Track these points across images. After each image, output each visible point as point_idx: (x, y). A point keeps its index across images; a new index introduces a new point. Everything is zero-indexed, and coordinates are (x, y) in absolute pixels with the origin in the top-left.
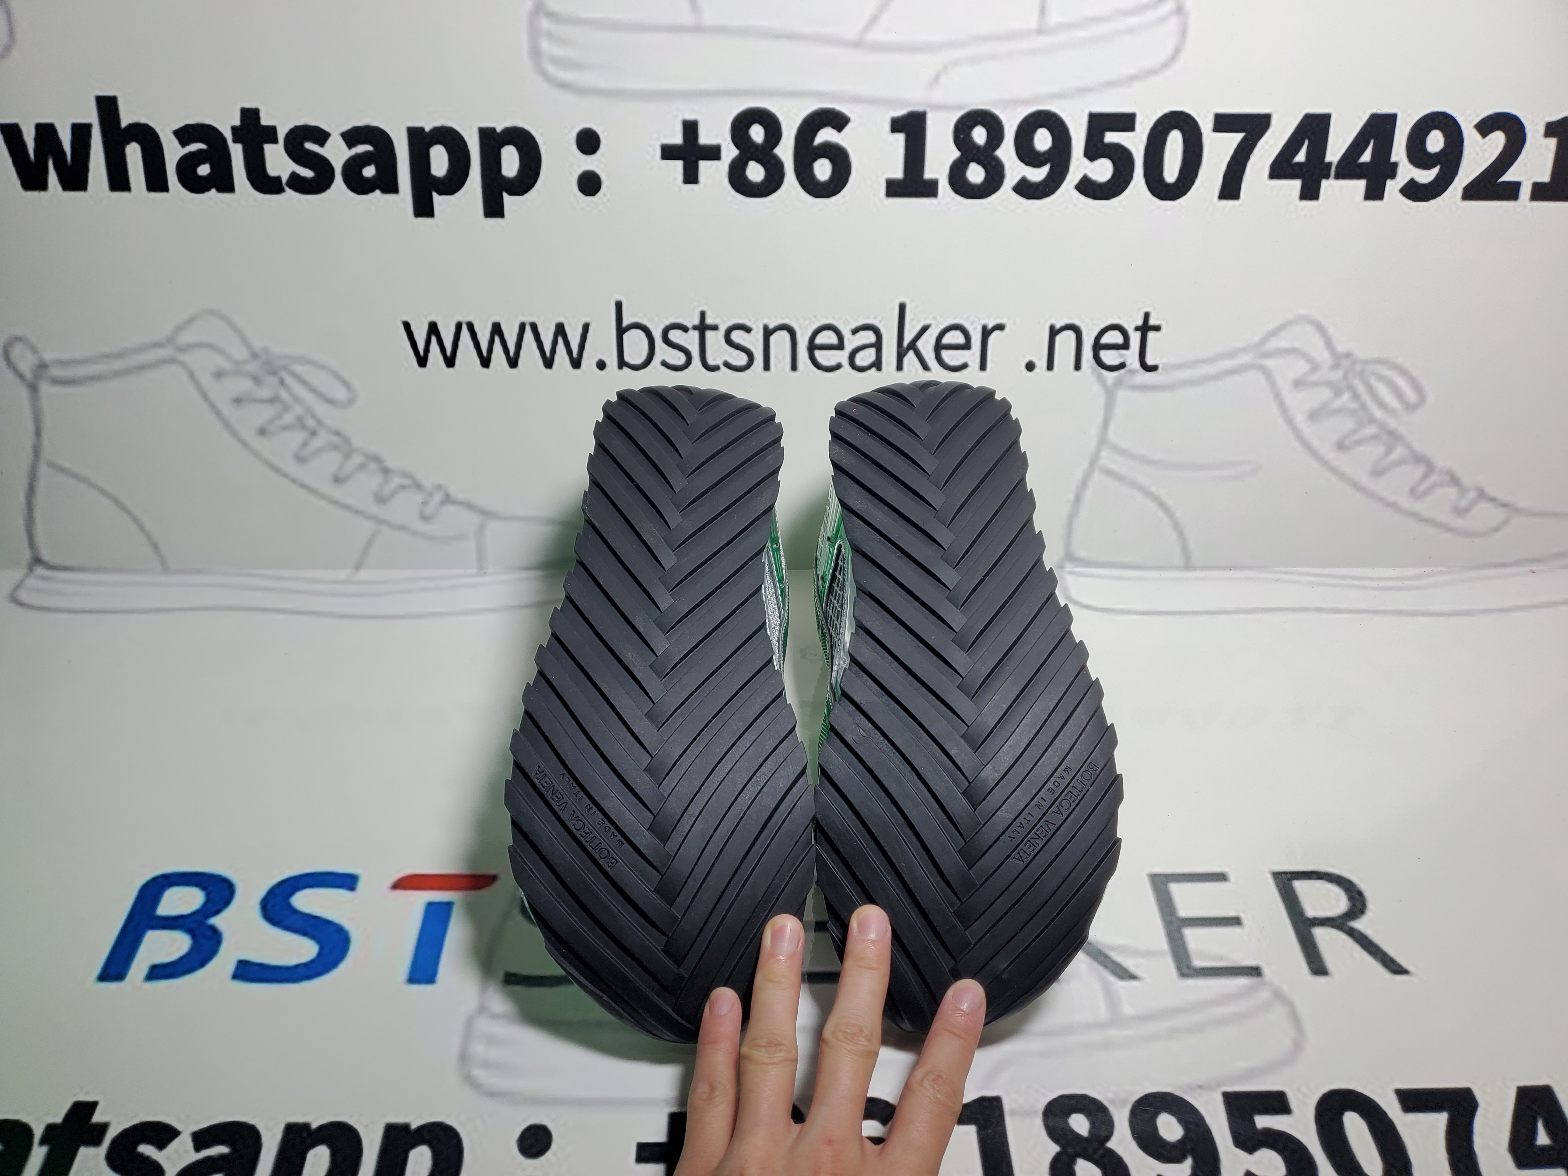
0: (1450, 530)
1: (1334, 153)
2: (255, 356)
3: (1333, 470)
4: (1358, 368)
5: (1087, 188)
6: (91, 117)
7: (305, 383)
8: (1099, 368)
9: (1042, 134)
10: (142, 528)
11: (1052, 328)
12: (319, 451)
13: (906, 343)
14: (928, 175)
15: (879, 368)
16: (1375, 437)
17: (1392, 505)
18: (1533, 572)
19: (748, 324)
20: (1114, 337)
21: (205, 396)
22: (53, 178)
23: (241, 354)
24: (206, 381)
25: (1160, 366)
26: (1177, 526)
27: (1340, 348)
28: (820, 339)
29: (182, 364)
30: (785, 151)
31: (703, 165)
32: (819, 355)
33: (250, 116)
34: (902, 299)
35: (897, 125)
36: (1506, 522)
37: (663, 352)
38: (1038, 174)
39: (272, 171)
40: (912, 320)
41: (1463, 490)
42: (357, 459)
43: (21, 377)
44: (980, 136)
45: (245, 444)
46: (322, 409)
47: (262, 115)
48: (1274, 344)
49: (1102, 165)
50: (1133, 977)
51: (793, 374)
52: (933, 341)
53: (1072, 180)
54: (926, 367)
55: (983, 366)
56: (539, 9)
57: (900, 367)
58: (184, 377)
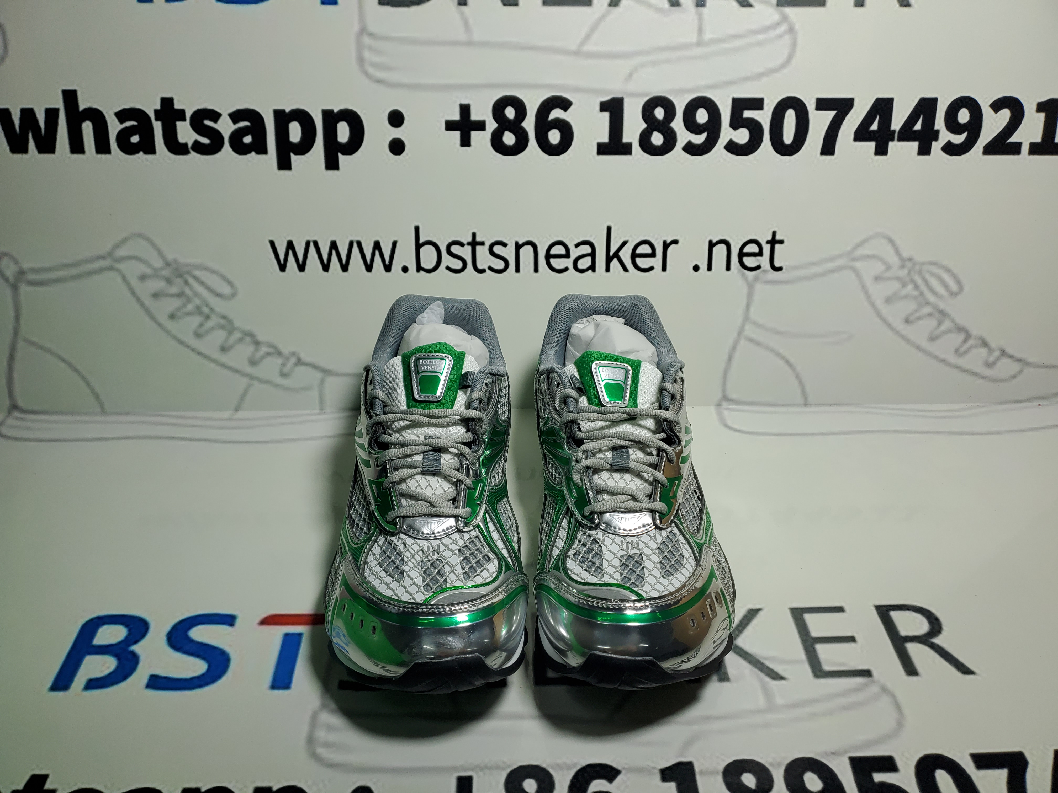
0: (983, 377)
1: (897, 124)
2: (168, 264)
3: (903, 337)
4: (917, 268)
5: (732, 148)
6: (59, 104)
7: (202, 283)
8: (743, 270)
9: (701, 112)
10: (88, 383)
11: (710, 242)
12: (212, 329)
13: (612, 253)
14: (625, 140)
15: (594, 270)
16: (930, 315)
17: (943, 361)
18: (1040, 405)
19: (505, 241)
20: (752, 248)
21: (133, 293)
22: (32, 145)
23: (158, 263)
24: (134, 282)
25: (784, 268)
26: (798, 376)
27: (905, 255)
28: (554, 251)
29: (118, 270)
30: (529, 124)
31: (474, 134)
32: (552, 261)
33: (167, 102)
34: (609, 224)
35: (604, 107)
36: (1020, 372)
37: (447, 260)
38: (699, 139)
39: (181, 139)
40: (616, 237)
41: (991, 351)
42: (237, 335)
43: (6, 280)
44: (660, 114)
45: (159, 325)
46: (213, 301)
47: (175, 102)
48: (860, 252)
49: (742, 132)
50: (782, 678)
51: (536, 274)
52: (630, 252)
53: (722, 143)
54: (625, 270)
55: (664, 269)
56: (363, 31)
57: (608, 270)
58: (119, 279)
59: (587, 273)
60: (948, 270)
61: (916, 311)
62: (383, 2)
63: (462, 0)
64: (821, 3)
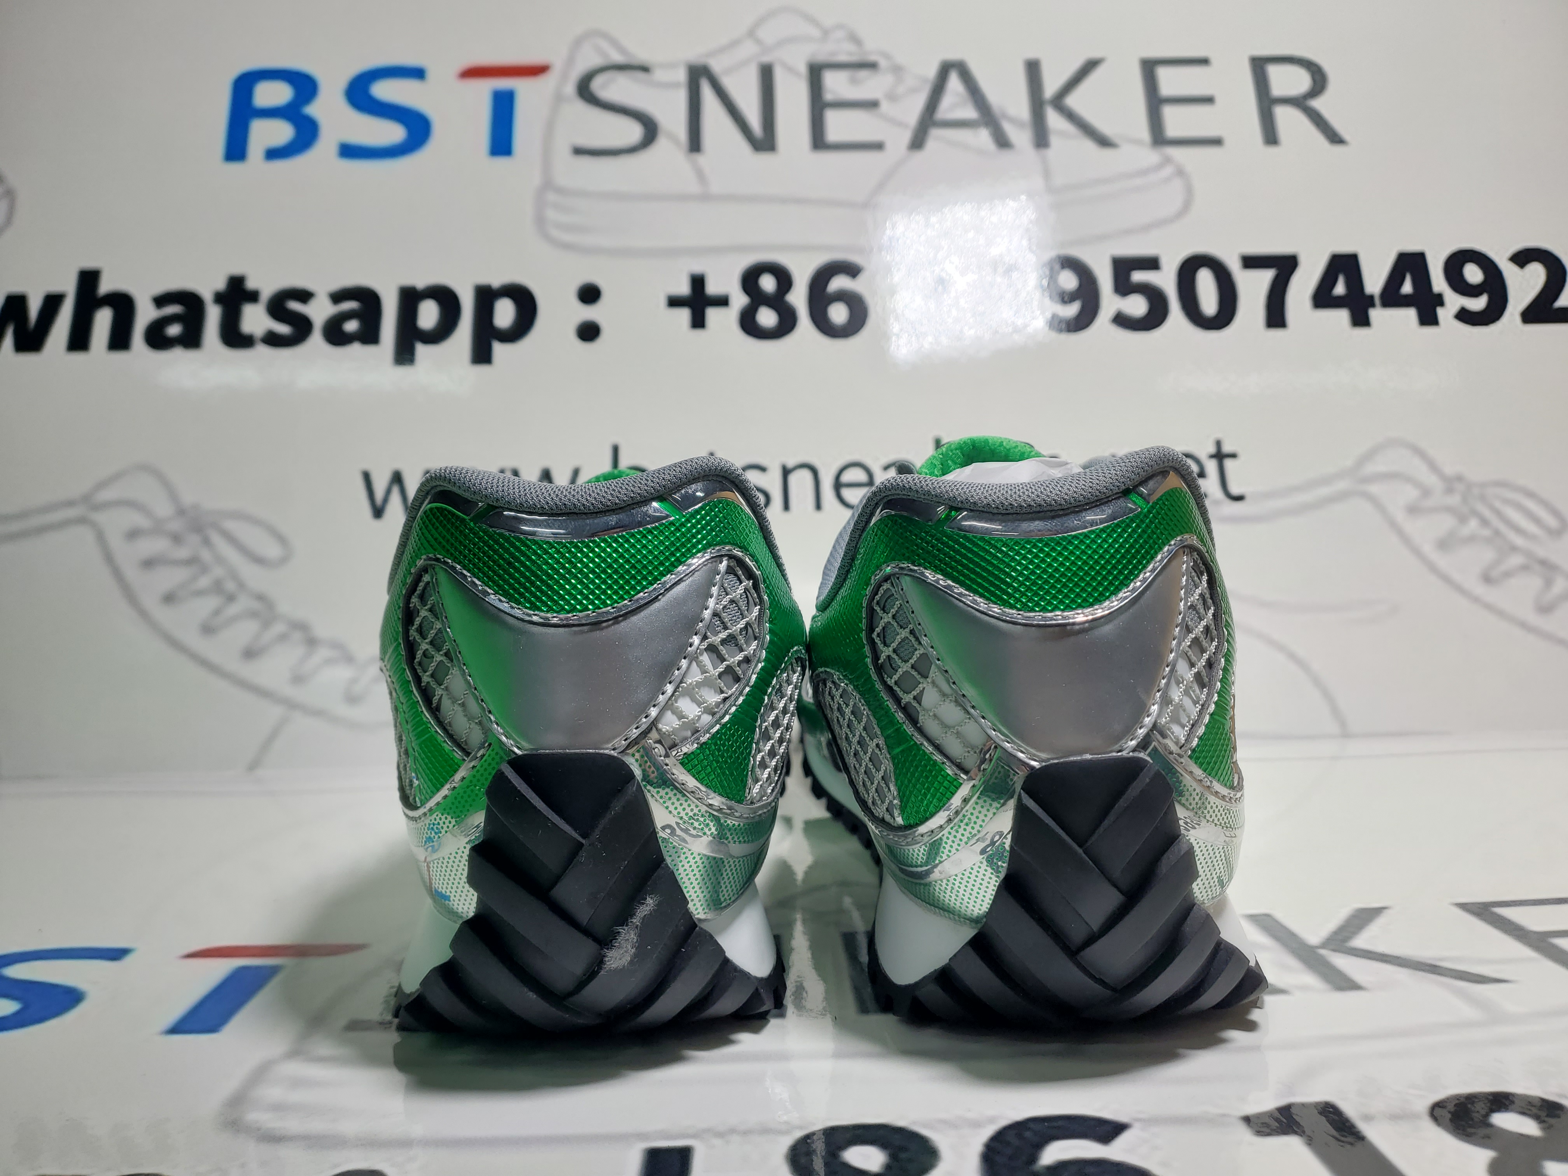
1: (1373, 285)
2: (181, 512)
4: (1476, 491)
5: (1122, 321)
6: (69, 287)
7: (233, 539)
9: (1066, 276)
12: (234, 619)
16: (1525, 568)
19: (764, 462)
21: (109, 558)
22: (9, 342)
23: (163, 508)
24: (116, 542)
25: (1247, 496)
27: (1449, 470)
28: (847, 477)
29: (93, 525)
30: (798, 298)
31: (711, 312)
32: (847, 490)
33: (237, 282)
38: (1069, 311)
39: (247, 328)
42: (279, 628)
46: (247, 570)
47: (249, 281)
48: (1370, 468)
49: (1135, 300)
51: (818, 514)
53: (1106, 316)
56: (548, 185)
58: (90, 538)
60: (1531, 495)
61: (1498, 562)
62: (579, 151)
63: (695, 144)
64: (1217, 142)
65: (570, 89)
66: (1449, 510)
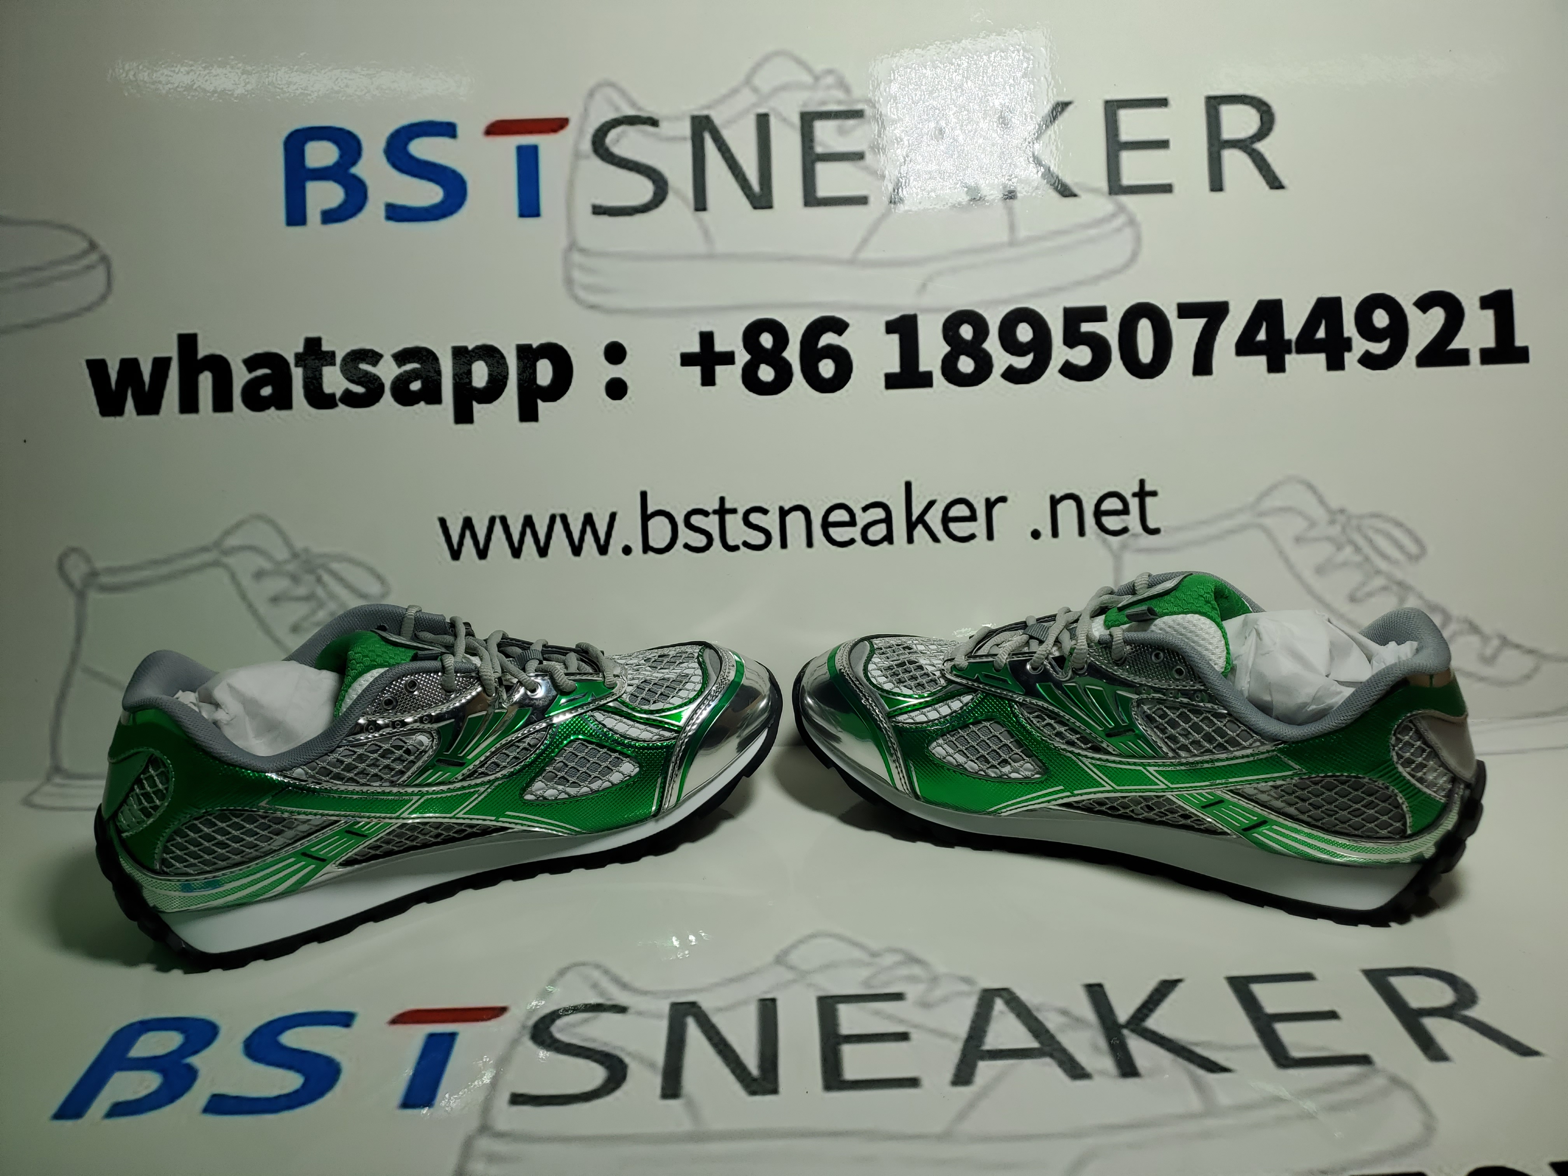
0: (1482, 679)
1: (1292, 330)
2: (295, 555)
4: (1354, 522)
5: (1069, 371)
6: (172, 351)
7: (340, 579)
8: (1103, 534)
9: (1023, 328)
11: (1052, 497)
13: (914, 518)
14: (923, 368)
15: (891, 542)
16: (1385, 588)
19: (765, 506)
20: (1112, 504)
21: (243, 596)
22: (130, 405)
23: (282, 554)
24: (246, 581)
25: (1162, 529)
27: (1334, 504)
28: (833, 518)
29: (226, 567)
30: (792, 354)
31: (719, 369)
32: (832, 531)
33: (313, 345)
34: (908, 479)
35: (891, 327)
36: (1536, 669)
37: (685, 535)
38: (1023, 362)
39: (328, 389)
40: (918, 497)
41: (1485, 638)
43: (70, 585)
44: (967, 332)
45: (277, 642)
47: (324, 343)
48: (1269, 503)
49: (1081, 351)
50: (1225, 1070)
51: (809, 550)
52: (940, 515)
53: (1055, 366)
54: (935, 539)
55: (990, 536)
56: (573, 246)
57: (910, 540)
58: (226, 578)
59: (881, 546)
60: (1399, 525)
61: (1364, 584)
62: (598, 210)
63: (700, 205)
64: (1167, 189)
65: (586, 145)
66: (1329, 539)
